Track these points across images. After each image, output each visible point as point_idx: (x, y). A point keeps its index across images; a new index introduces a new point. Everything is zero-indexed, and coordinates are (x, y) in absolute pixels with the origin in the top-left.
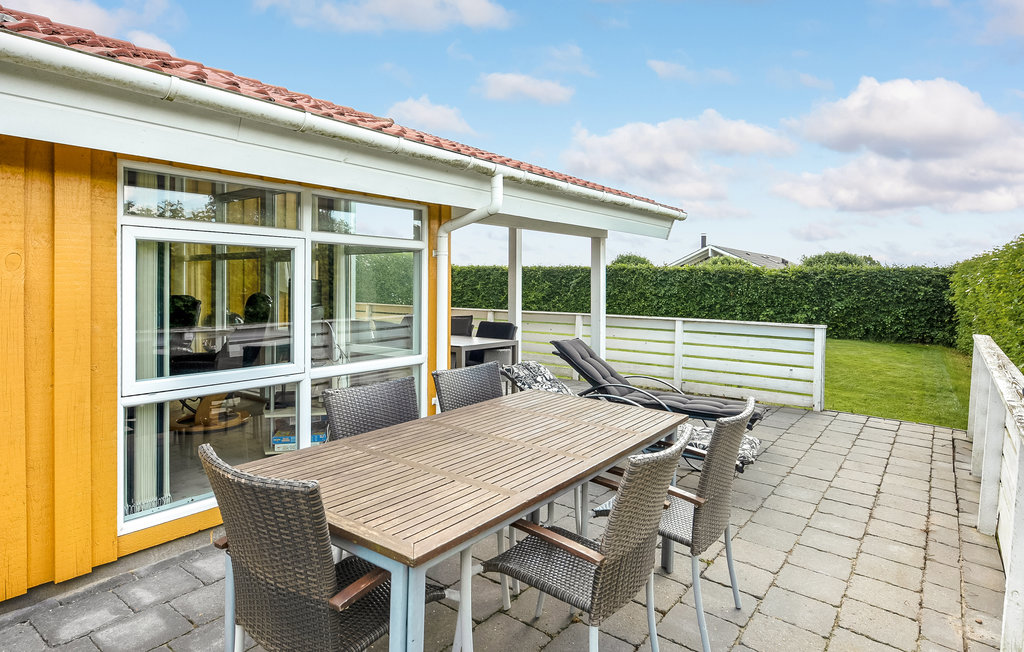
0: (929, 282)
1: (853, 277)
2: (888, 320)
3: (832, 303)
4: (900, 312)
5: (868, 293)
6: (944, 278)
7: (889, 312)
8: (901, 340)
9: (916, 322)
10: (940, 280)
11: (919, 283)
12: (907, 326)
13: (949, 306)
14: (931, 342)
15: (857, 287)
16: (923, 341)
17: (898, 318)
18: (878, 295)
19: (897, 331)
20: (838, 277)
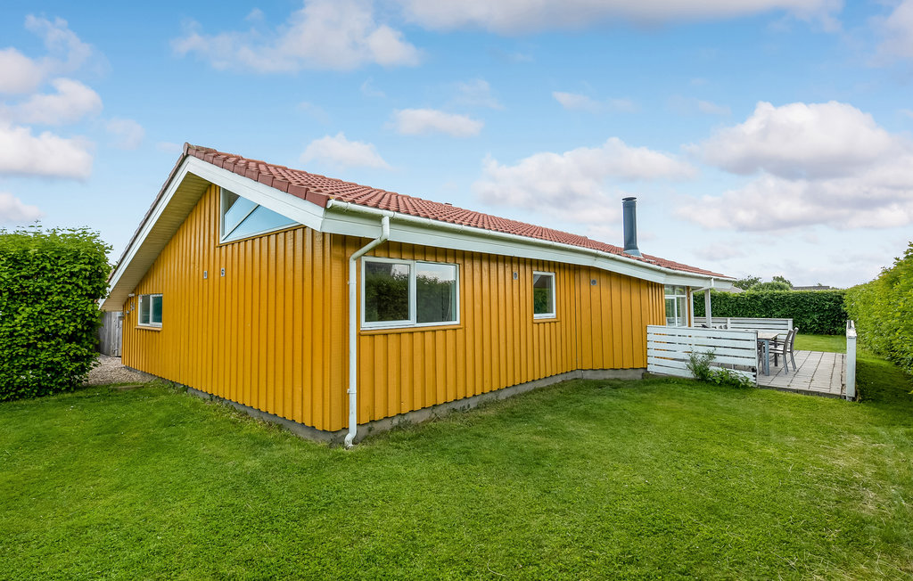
0: (831, 299)
1: (785, 297)
2: (808, 321)
3: (774, 313)
4: (815, 316)
5: (795, 307)
6: (840, 297)
7: (808, 317)
8: (816, 333)
9: (825, 322)
10: (838, 298)
11: (825, 300)
12: (819, 325)
13: (844, 313)
14: (835, 334)
15: (788, 303)
16: (830, 334)
17: (814, 320)
18: (801, 307)
19: (814, 328)
20: (776, 297)
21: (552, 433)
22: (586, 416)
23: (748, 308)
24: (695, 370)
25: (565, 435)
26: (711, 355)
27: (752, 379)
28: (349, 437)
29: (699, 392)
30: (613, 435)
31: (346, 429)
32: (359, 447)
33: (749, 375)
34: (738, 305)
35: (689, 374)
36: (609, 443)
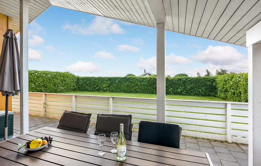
0: (209, 81)
2: (200, 90)
4: (203, 88)
5: (195, 84)
7: (201, 88)
9: (207, 91)
10: (212, 80)
11: (207, 81)
14: (210, 96)
15: (193, 82)
17: (203, 90)
18: (198, 84)
19: (202, 93)
20: (188, 79)
23: (177, 84)
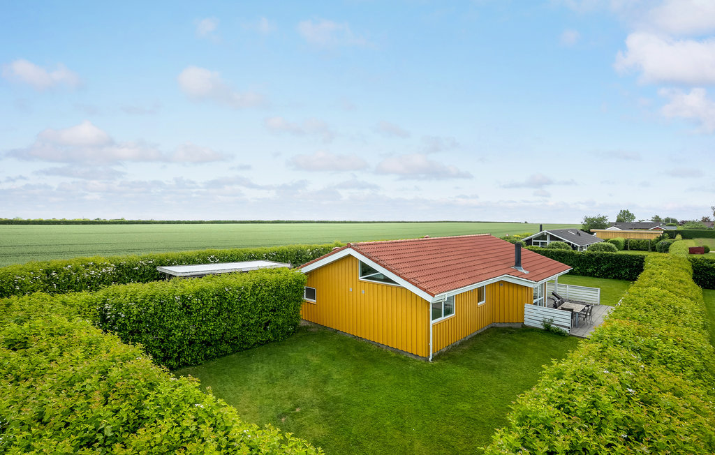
3: (602, 266)
5: (615, 263)
18: (619, 264)
21: (493, 358)
22: (502, 350)
23: (586, 262)
24: (545, 326)
25: (497, 359)
26: (552, 320)
27: (568, 332)
28: (430, 359)
29: (546, 337)
30: (513, 359)
31: (429, 356)
32: (436, 363)
33: (567, 330)
34: (580, 260)
35: (542, 327)
36: (513, 363)
